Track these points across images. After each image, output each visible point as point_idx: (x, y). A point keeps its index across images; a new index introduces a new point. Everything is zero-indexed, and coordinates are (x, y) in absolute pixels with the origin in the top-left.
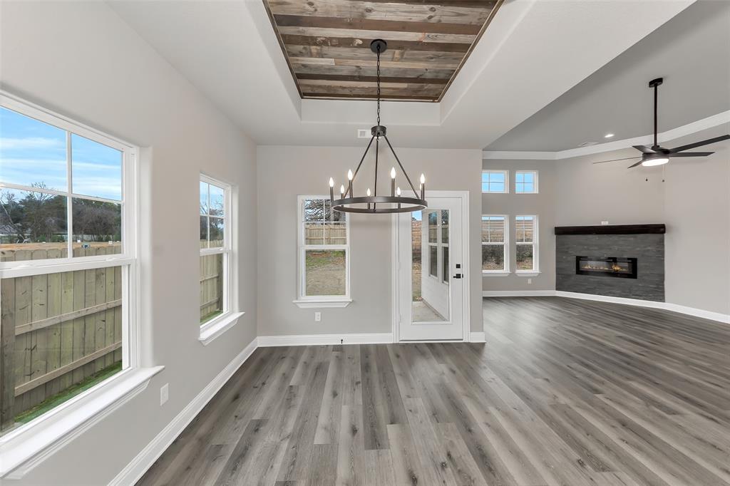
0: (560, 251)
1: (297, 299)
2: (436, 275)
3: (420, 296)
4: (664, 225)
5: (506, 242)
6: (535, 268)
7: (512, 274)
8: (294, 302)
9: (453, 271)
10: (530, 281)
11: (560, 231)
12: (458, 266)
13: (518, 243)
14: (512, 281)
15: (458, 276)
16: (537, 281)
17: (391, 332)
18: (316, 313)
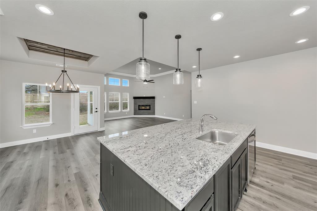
0: (135, 104)
1: (22, 125)
2: (92, 113)
3: (87, 122)
4: (154, 97)
5: (119, 101)
6: (128, 109)
7: (121, 111)
8: (20, 126)
9: (94, 110)
10: (126, 113)
11: (135, 98)
12: (96, 109)
13: (123, 102)
14: (121, 114)
15: (96, 112)
16: (129, 113)
17: (71, 132)
18: (34, 130)
